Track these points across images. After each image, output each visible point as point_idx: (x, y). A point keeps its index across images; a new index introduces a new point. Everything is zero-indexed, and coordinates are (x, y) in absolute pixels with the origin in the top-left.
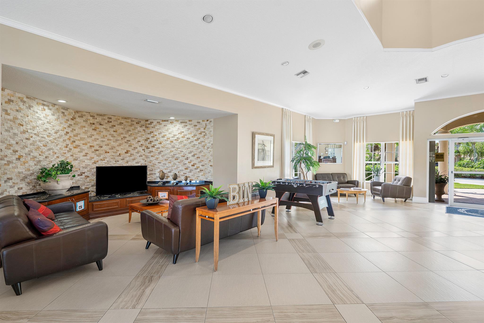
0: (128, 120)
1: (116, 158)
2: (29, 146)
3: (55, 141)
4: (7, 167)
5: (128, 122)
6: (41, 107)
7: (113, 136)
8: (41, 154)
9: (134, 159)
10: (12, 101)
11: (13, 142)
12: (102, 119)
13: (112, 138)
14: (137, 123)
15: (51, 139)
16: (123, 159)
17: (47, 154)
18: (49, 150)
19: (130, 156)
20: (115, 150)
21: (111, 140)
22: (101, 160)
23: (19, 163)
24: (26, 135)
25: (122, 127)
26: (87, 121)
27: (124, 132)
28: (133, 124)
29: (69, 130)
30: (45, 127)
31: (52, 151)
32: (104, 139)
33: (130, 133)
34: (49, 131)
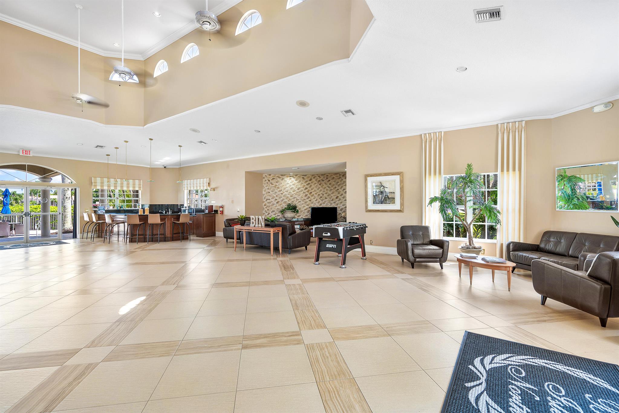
0: (337, 175)
1: (331, 202)
2: (282, 197)
3: (298, 193)
4: (272, 206)
5: (337, 176)
6: (289, 178)
7: (329, 187)
8: (289, 200)
9: (341, 203)
10: (274, 179)
11: (275, 196)
12: (323, 177)
13: (328, 189)
14: (343, 176)
15: (294, 192)
16: (335, 203)
17: (292, 200)
18: (294, 198)
19: (339, 200)
20: (330, 197)
21: (328, 190)
22: (323, 203)
23: (277, 204)
24: (281, 192)
25: (334, 180)
26: (317, 180)
27: (335, 184)
28: (340, 177)
29: (308, 187)
30: (291, 187)
31: (296, 199)
32: (324, 190)
33: (338, 184)
34: (294, 189)
